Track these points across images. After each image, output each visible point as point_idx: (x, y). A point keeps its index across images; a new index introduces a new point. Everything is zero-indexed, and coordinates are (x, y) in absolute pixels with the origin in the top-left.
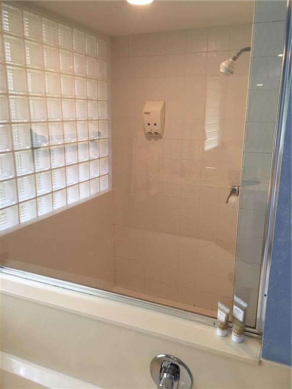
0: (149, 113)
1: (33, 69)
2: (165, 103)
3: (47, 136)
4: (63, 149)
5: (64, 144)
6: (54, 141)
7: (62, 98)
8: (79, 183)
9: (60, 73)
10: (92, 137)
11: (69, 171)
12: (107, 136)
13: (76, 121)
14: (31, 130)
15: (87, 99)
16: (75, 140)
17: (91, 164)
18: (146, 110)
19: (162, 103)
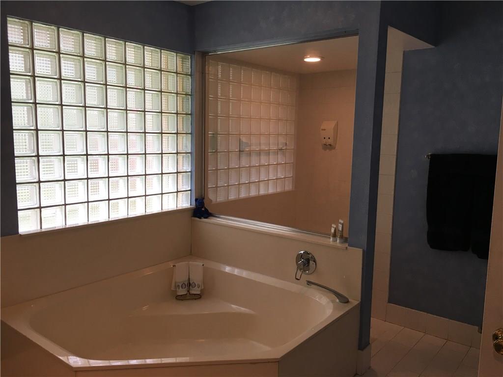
0: (325, 130)
1: (245, 101)
2: (337, 122)
3: (249, 142)
4: (259, 153)
5: (260, 150)
6: (253, 148)
7: (261, 119)
8: (268, 180)
9: (261, 103)
10: (280, 147)
11: (263, 170)
12: (293, 147)
13: (269, 134)
14: (240, 139)
15: (279, 120)
16: (268, 148)
17: (279, 167)
18: (322, 127)
19: (336, 122)
